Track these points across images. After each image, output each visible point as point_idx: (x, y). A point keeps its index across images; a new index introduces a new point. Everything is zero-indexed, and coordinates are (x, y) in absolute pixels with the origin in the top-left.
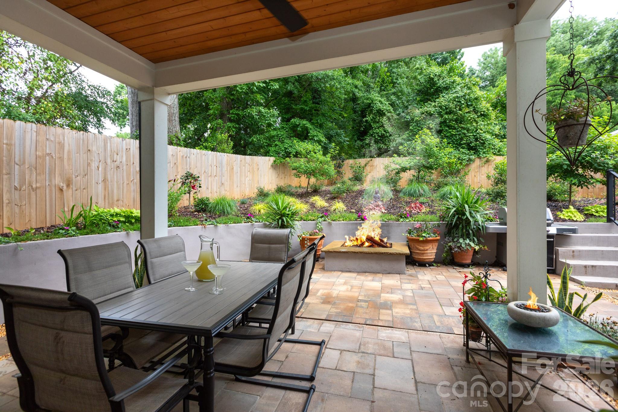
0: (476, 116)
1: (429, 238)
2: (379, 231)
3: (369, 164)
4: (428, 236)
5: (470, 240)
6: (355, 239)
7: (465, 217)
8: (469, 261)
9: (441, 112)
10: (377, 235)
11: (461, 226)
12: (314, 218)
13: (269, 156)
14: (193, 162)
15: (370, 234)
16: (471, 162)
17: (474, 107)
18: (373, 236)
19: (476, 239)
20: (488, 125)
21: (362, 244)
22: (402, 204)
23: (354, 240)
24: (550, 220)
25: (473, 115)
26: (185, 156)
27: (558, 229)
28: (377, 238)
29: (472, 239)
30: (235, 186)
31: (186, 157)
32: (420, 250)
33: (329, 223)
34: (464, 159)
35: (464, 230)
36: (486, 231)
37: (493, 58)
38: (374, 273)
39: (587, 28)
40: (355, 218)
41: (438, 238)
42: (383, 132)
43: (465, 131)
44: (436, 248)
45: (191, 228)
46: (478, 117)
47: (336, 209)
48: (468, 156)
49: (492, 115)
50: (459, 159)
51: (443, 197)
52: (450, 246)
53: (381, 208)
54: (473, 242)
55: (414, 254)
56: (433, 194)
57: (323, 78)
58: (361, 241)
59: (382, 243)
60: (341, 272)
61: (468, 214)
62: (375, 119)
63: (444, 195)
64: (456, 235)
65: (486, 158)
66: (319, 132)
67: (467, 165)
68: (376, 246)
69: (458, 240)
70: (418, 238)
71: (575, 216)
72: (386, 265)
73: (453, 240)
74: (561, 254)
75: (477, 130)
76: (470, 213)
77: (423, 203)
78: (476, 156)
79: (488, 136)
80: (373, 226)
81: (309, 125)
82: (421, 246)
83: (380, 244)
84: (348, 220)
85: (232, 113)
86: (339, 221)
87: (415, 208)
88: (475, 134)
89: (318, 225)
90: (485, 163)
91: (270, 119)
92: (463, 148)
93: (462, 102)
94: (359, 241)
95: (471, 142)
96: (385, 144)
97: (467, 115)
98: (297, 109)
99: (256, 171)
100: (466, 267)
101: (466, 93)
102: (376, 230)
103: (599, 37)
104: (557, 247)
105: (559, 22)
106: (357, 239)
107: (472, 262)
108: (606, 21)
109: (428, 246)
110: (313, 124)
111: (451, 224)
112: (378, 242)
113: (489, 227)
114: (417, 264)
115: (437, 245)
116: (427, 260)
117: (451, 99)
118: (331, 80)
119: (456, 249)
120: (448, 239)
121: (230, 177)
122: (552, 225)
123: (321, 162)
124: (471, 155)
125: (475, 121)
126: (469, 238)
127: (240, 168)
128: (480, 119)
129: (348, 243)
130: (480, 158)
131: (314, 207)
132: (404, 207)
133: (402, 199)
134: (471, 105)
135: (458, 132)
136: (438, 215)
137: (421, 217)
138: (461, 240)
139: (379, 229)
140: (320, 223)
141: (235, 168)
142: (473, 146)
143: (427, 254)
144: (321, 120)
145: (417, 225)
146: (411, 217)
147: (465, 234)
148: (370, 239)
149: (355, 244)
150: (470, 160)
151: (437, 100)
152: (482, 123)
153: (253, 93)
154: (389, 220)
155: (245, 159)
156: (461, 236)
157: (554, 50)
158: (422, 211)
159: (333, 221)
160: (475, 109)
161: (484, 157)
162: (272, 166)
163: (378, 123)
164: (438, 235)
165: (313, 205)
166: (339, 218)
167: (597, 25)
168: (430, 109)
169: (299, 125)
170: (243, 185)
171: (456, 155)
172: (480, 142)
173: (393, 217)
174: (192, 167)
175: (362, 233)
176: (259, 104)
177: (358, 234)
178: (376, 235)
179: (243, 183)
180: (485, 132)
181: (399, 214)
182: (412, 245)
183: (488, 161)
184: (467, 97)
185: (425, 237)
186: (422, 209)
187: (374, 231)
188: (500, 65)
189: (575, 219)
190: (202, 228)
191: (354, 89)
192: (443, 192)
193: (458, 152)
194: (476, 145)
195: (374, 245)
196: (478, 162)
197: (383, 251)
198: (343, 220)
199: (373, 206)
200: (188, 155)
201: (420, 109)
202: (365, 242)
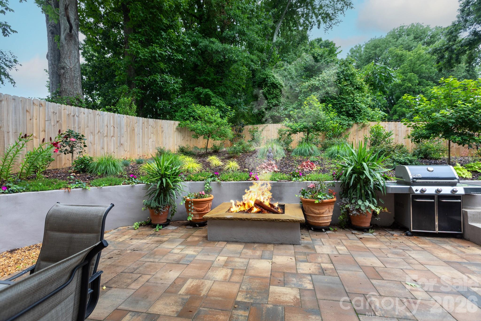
0: (353, 89)
1: (325, 201)
2: (269, 195)
3: (265, 129)
4: (323, 198)
5: (370, 202)
6: (242, 204)
7: (364, 176)
8: (368, 225)
9: (324, 85)
10: (267, 200)
11: (359, 186)
12: (203, 178)
13: (175, 120)
14: (83, 121)
15: (258, 199)
16: (350, 127)
17: (351, 81)
18: (262, 201)
19: (375, 201)
20: (363, 96)
21: (251, 209)
22: (294, 163)
23: (240, 205)
24: (455, 178)
25: (350, 88)
26: (72, 114)
27: (465, 189)
28: (267, 203)
29: (371, 200)
30: (137, 147)
31: (74, 116)
32: (315, 213)
33: (218, 183)
34: (345, 124)
35: (363, 191)
36: (386, 191)
37: (358, 52)
38: (264, 243)
39: (424, 33)
40: (246, 177)
41: (335, 199)
42: (277, 102)
43: (345, 101)
44: (332, 210)
45: (48, 193)
46: (354, 90)
47: (229, 168)
48: (347, 122)
49: (365, 88)
50: (340, 124)
51: (332, 156)
52: (348, 209)
53: (273, 167)
54: (373, 204)
55: (309, 217)
56: (321, 154)
57: (223, 51)
58: (249, 206)
59: (272, 208)
60: (225, 243)
61: (367, 173)
62: (270, 91)
63: (332, 154)
64: (353, 196)
65: (362, 124)
66: (220, 99)
67: (347, 129)
68: (266, 211)
69: (356, 202)
70: (313, 200)
71: (464, 174)
72: (277, 234)
73: (350, 201)
74: (471, 217)
75: (353, 100)
76: (370, 172)
77: (314, 162)
78: (354, 122)
79: (363, 106)
80: (262, 189)
81: (210, 93)
82: (316, 209)
83: (270, 210)
84: (238, 180)
85: (137, 80)
86: (229, 181)
87: (307, 166)
88: (352, 104)
89: (206, 186)
90: (361, 128)
91: (174, 86)
92: (343, 115)
93: (341, 77)
94: (246, 206)
95: (350, 110)
96: (279, 113)
97: (345, 88)
98: (201, 79)
99: (160, 133)
100: (365, 232)
101: (344, 70)
102: (266, 193)
103: (432, 39)
104: (465, 208)
105: (404, 28)
106: (244, 204)
107: (371, 225)
108: (437, 28)
109: (324, 209)
110: (215, 93)
111: (349, 183)
112: (268, 207)
113: (389, 187)
114: (312, 228)
115: (333, 208)
116: (324, 225)
117: (332, 75)
118: (229, 53)
119: (355, 212)
120: (345, 200)
121: (131, 138)
122: (458, 184)
123: (218, 124)
124: (350, 121)
125: (352, 93)
126: (367, 199)
127: (142, 129)
128: (356, 91)
129: (234, 209)
130: (357, 123)
131: (209, 166)
132: (296, 166)
133: (294, 158)
134: (349, 80)
135: (338, 101)
136: (331, 173)
137: (314, 175)
138: (360, 202)
139: (269, 192)
140: (209, 183)
141: (136, 130)
142: (351, 113)
143: (323, 218)
144: (221, 89)
145: (311, 184)
146: (303, 175)
147: (364, 195)
148: (258, 204)
149: (242, 210)
150: (349, 125)
151: (320, 75)
152: (357, 95)
153: (156, 61)
154: (281, 179)
155: (148, 122)
156: (359, 197)
157: (402, 47)
158: (314, 169)
159: (223, 181)
160: (352, 83)
161: (361, 123)
162: (177, 129)
163: (272, 94)
164: (334, 196)
165: (208, 165)
166: (230, 177)
167: (430, 30)
168: (315, 82)
169: (202, 93)
170: (146, 146)
171: (338, 121)
172: (357, 110)
173: (285, 176)
174: (82, 126)
175: (250, 197)
176: (162, 72)
177: (246, 198)
178: (265, 199)
179: (146, 143)
180: (360, 102)
181: (292, 172)
182: (306, 207)
183: (364, 126)
184: (345, 72)
185: (320, 199)
186: (313, 167)
187: (263, 194)
188: (363, 57)
189: (464, 176)
190: (65, 192)
191: (250, 63)
192: (331, 151)
193: (339, 118)
194: (354, 113)
195: (263, 211)
196: (355, 127)
197: (274, 218)
198: (234, 180)
199: (266, 165)
200: (77, 114)
201: (307, 83)
202: (253, 207)
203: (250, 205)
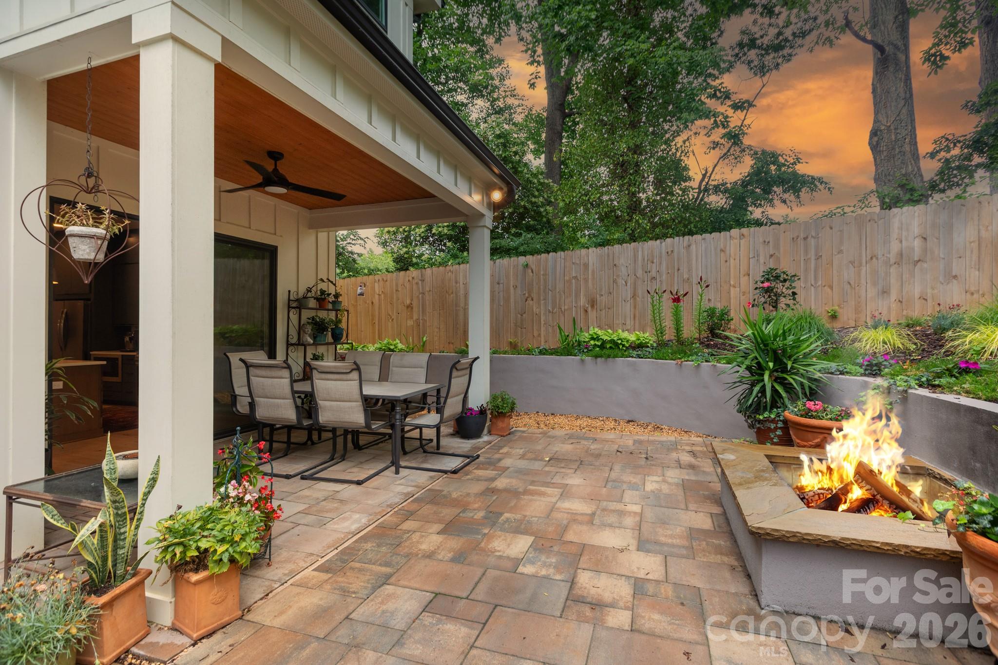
2: (894, 452)
6: (824, 468)
10: (889, 467)
14: (827, 243)
15: (865, 460)
18: (875, 468)
21: (845, 490)
23: (821, 472)
28: (889, 478)
58: (841, 479)
59: (905, 499)
80: (875, 432)
94: (835, 476)
102: (885, 446)
106: (830, 469)
112: (892, 492)
139: (895, 445)
148: (865, 477)
175: (843, 454)
177: (834, 454)
178: (884, 466)
187: (878, 449)
190: (676, 364)
195: (877, 502)
200: (813, 233)
202: (852, 483)
203: (845, 477)
